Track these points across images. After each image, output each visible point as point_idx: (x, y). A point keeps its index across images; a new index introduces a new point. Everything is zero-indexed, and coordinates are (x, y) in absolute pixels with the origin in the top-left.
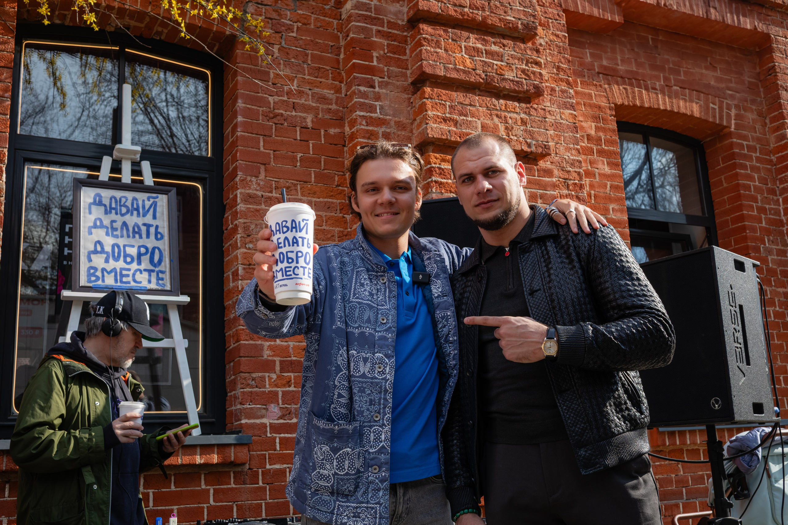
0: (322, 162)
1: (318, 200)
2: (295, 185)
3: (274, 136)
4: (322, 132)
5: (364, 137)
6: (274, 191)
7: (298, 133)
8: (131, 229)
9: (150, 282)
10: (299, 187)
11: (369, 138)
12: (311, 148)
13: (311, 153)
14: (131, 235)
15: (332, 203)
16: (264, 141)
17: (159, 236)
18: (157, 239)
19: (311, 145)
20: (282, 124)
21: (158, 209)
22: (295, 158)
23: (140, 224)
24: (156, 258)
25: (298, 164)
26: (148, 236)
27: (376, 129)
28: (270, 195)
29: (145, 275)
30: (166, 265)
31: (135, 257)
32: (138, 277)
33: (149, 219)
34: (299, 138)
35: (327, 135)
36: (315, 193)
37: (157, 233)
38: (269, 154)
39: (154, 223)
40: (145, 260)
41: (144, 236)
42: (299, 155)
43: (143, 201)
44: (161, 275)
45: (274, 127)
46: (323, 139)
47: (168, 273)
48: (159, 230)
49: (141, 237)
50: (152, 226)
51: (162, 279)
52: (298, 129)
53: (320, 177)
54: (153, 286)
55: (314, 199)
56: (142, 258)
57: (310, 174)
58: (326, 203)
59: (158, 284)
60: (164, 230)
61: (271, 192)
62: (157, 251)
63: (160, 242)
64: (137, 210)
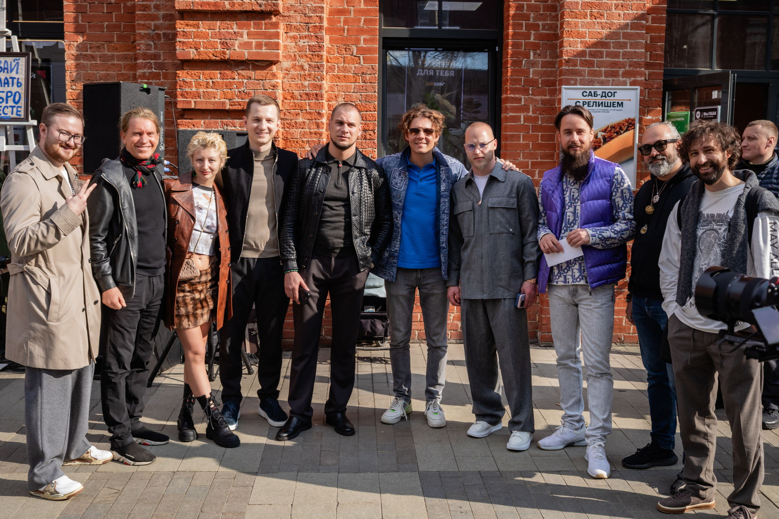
0: (122, 27)
1: (119, 53)
2: (103, 45)
3: (88, 12)
4: (122, 5)
5: (140, 10)
6: (89, 50)
7: (105, 8)
8: (3, 81)
9: (12, 113)
10: (106, 46)
11: (144, 10)
12: (114, 18)
13: (114, 21)
14: (3, 85)
15: (129, 55)
16: (82, 16)
17: (19, 85)
18: (18, 86)
19: (114, 16)
20: (94, 3)
21: (20, 67)
22: (103, 26)
23: (8, 78)
24: (17, 98)
25: (105, 30)
26: (13, 85)
27: (149, 3)
28: (86, 53)
29: (10, 109)
30: (22, 103)
31: (5, 98)
32: (6, 111)
33: (13, 74)
34: (105, 12)
35: (125, 7)
36: (117, 49)
37: (18, 82)
38: (85, 25)
39: (17, 76)
40: (10, 100)
41: (10, 85)
42: (106, 23)
43: (11, 62)
44: (19, 109)
45: (88, 6)
46: (122, 11)
47: (23, 108)
48: (20, 81)
49: (8, 86)
50: (15, 78)
51: (20, 111)
52: (105, 5)
53: (120, 38)
54: (14, 116)
55: (116, 53)
56: (9, 99)
57: (113, 36)
58: (124, 55)
59: (17, 114)
60: (23, 81)
61: (87, 51)
62: (17, 94)
63: (20, 88)
64: (7, 69)
